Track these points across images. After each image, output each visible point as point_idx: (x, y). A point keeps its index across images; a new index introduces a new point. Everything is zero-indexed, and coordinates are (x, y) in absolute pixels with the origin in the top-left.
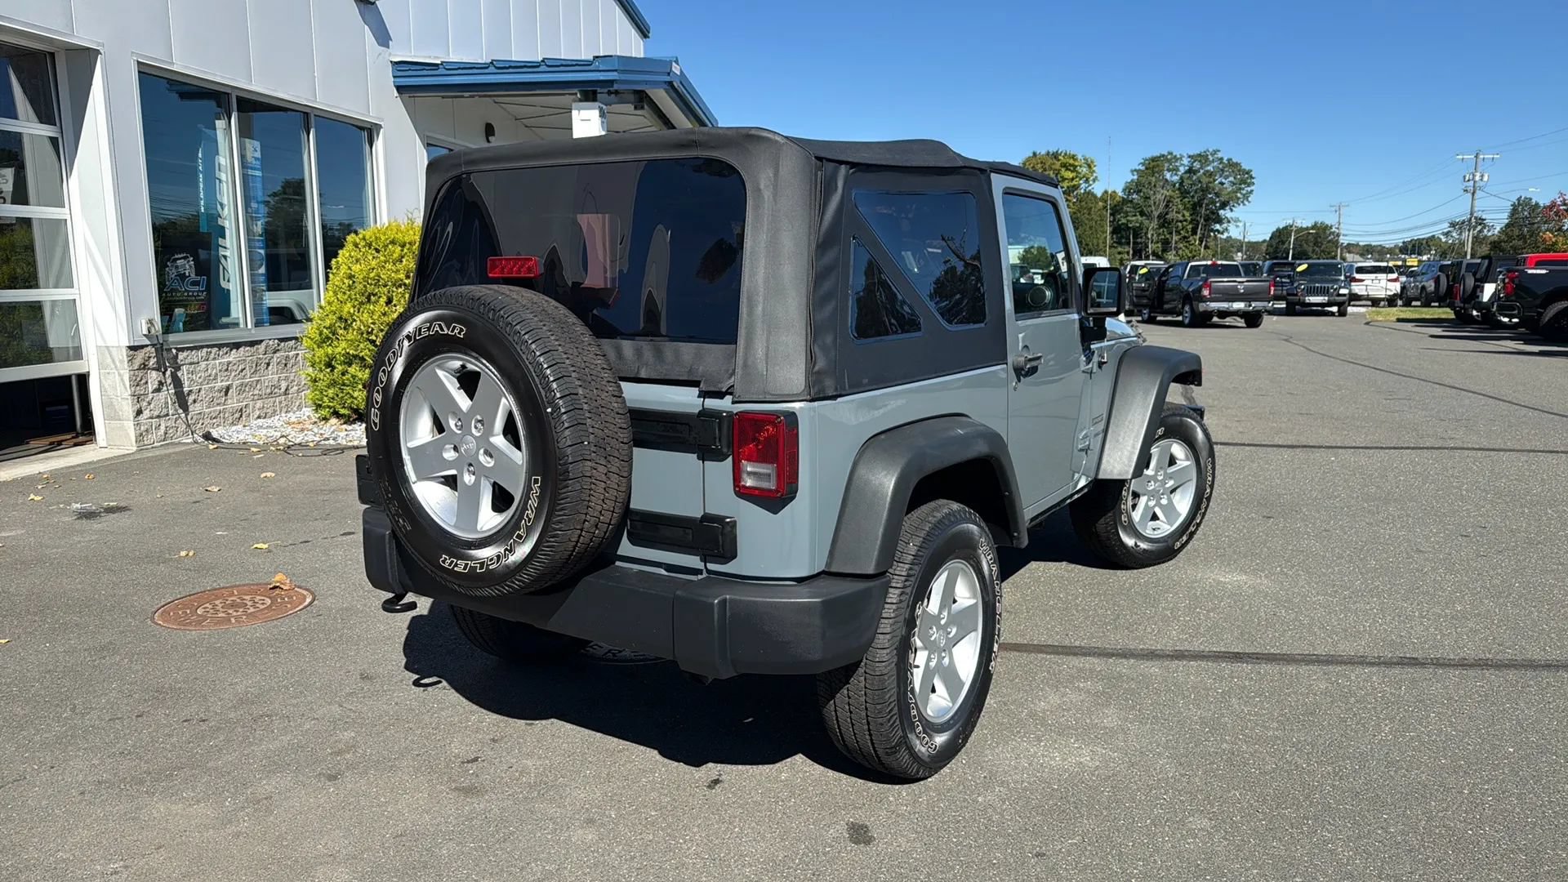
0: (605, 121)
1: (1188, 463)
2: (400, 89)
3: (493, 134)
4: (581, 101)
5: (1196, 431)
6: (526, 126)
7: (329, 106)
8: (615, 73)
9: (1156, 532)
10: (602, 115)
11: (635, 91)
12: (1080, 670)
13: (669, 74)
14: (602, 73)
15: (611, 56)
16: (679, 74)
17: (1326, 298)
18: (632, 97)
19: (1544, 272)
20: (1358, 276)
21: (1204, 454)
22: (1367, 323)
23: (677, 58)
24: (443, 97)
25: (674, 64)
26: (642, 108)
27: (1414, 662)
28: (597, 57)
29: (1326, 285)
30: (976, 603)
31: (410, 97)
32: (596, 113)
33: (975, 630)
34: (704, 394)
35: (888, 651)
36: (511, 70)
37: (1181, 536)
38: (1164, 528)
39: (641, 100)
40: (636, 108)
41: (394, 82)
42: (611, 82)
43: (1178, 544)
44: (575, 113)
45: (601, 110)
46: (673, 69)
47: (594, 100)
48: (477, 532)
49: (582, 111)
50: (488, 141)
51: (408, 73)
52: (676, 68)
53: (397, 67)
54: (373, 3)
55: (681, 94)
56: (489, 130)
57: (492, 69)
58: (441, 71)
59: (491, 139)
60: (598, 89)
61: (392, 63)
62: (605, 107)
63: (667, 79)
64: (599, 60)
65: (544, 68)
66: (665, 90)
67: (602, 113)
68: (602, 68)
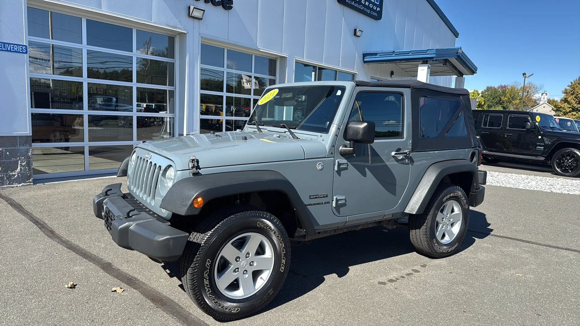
3: (393, 74)
4: (422, 64)
6: (405, 71)
7: (343, 69)
8: (434, 55)
11: (443, 59)
13: (457, 53)
14: (430, 55)
15: (433, 49)
16: (461, 52)
18: (443, 61)
23: (461, 47)
26: (446, 64)
28: (429, 50)
31: (368, 65)
32: (427, 67)
36: (400, 55)
39: (446, 62)
40: (443, 65)
42: (434, 58)
44: (419, 67)
47: (427, 63)
49: (421, 67)
50: (391, 77)
51: (368, 57)
52: (460, 51)
53: (365, 55)
54: (359, 37)
55: (462, 59)
56: (392, 73)
57: (394, 55)
58: (378, 56)
59: (392, 76)
60: (429, 60)
61: (363, 54)
62: (430, 65)
63: (457, 55)
64: (429, 51)
65: (410, 54)
66: (456, 59)
67: (429, 68)
68: (430, 53)
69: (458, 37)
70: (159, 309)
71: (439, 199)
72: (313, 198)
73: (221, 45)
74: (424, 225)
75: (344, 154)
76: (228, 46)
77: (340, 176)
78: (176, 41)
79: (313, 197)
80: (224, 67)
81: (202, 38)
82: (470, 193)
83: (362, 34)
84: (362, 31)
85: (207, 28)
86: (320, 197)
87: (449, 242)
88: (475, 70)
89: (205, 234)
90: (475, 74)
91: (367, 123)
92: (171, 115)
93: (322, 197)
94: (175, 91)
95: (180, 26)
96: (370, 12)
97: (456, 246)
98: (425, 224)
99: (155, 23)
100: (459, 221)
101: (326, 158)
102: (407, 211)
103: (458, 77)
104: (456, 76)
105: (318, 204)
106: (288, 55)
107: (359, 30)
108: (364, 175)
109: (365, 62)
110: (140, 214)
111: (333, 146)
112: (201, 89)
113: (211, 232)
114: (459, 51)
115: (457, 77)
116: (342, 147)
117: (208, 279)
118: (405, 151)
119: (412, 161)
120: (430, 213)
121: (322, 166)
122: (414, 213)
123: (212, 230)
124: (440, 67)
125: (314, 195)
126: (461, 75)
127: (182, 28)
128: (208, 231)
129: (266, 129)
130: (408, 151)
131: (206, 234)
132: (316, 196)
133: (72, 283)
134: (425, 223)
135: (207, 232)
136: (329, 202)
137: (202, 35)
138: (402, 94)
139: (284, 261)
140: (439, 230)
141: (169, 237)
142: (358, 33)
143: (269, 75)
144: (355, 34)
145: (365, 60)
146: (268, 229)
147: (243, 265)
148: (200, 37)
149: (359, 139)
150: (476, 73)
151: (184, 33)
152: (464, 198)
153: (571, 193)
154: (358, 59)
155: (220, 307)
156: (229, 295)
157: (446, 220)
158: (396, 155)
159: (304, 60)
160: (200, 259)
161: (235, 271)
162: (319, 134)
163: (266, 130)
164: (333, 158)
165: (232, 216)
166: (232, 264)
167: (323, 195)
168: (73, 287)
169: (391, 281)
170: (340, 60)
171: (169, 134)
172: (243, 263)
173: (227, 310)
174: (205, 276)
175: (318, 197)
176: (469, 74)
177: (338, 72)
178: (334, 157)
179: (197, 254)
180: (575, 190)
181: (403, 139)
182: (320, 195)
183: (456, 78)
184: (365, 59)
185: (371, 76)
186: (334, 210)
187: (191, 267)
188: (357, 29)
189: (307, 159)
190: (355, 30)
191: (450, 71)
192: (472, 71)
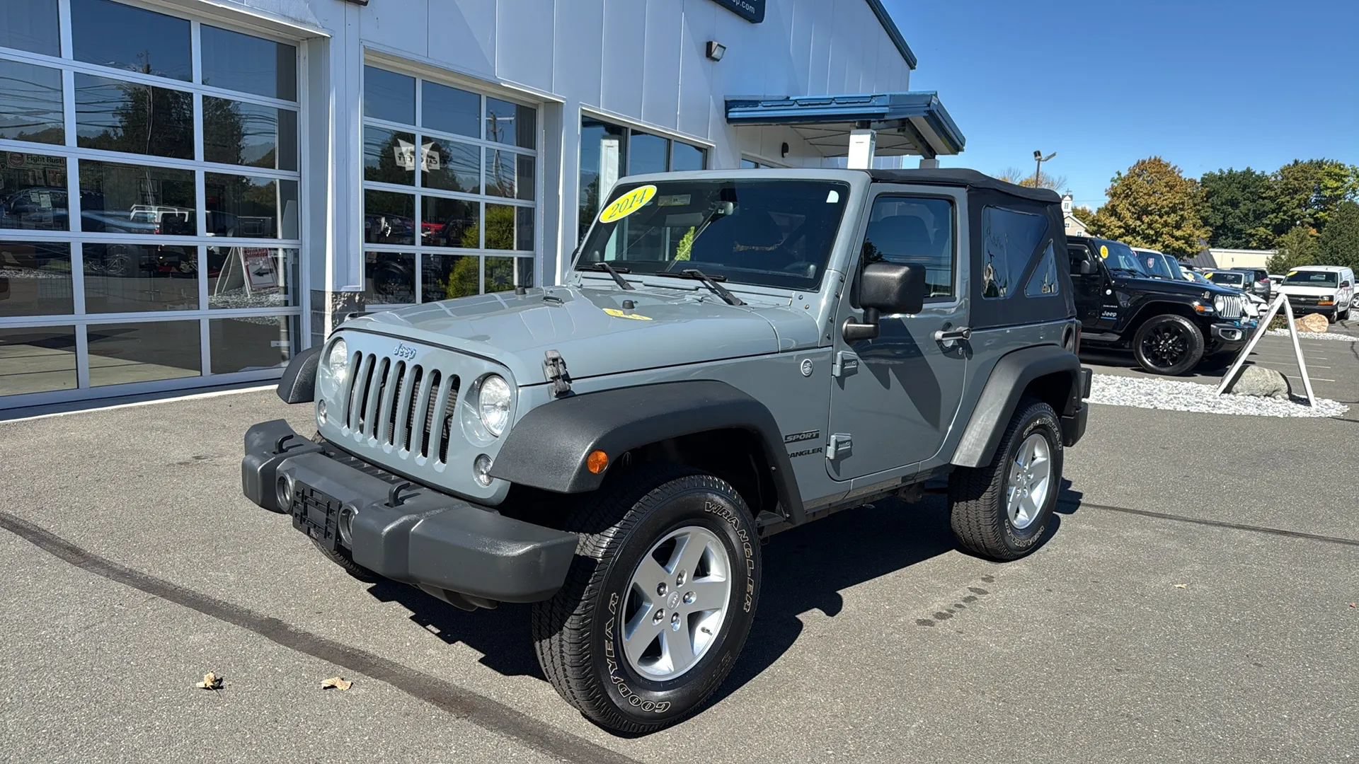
0: (874, 142)
3: (787, 151)
4: (858, 128)
6: (813, 143)
7: (685, 132)
8: (887, 108)
11: (899, 118)
13: (929, 105)
14: (876, 108)
15: (885, 95)
16: (936, 104)
18: (897, 123)
23: (936, 93)
24: (757, 126)
25: (934, 97)
26: (904, 130)
28: (875, 96)
32: (869, 136)
36: (809, 107)
39: (903, 125)
40: (899, 131)
41: (724, 115)
42: (883, 115)
44: (852, 137)
45: (872, 134)
47: (868, 127)
49: (857, 135)
50: (783, 156)
51: (737, 109)
52: (935, 100)
53: (729, 105)
54: (718, 60)
55: (937, 119)
56: (785, 148)
57: (796, 106)
58: (760, 108)
59: (785, 154)
60: (872, 120)
61: (726, 102)
62: (875, 132)
63: (928, 109)
64: (876, 98)
65: (834, 105)
66: (924, 117)
67: (873, 138)
68: (877, 104)
69: (915, 68)
70: (465, 721)
71: (1016, 431)
72: (792, 441)
73: (406, 69)
74: (988, 490)
75: (852, 339)
76: (424, 72)
77: (843, 389)
78: (299, 57)
79: (791, 439)
80: (415, 125)
81: (367, 50)
82: (1063, 417)
83: (723, 54)
84: (725, 48)
85: (378, 27)
86: (805, 439)
87: (1028, 525)
88: (962, 144)
89: (601, 533)
90: (960, 153)
91: (907, 266)
92: (289, 244)
93: (808, 439)
94: (299, 183)
95: (312, 19)
96: (741, 3)
97: (1040, 532)
98: (990, 488)
99: (252, 8)
100: (1045, 479)
101: (818, 348)
102: (958, 460)
103: (925, 158)
104: (921, 157)
105: (801, 454)
106: (564, 99)
107: (718, 45)
108: (886, 384)
109: (730, 121)
110: (419, 494)
111: (831, 321)
112: (365, 179)
113: (615, 529)
114: (933, 101)
115: (923, 158)
116: (848, 323)
117: (612, 638)
118: (958, 330)
119: (969, 351)
120: (1000, 464)
121: (811, 367)
122: (974, 466)
123: (618, 525)
124: (894, 136)
125: (793, 435)
126: (931, 155)
127: (318, 23)
128: (608, 528)
129: (641, 282)
130: (966, 329)
131: (605, 534)
132: (798, 436)
133: (212, 675)
134: (989, 485)
135: (607, 530)
136: (821, 449)
137: (368, 44)
138: (952, 202)
139: (750, 588)
140: (1011, 500)
141: (538, 545)
142: (716, 54)
143: (517, 145)
144: (709, 54)
145: (729, 117)
146: (725, 516)
147: (672, 603)
148: (362, 47)
149: (891, 303)
150: (963, 150)
151: (324, 37)
152: (1056, 429)
153: (1193, 409)
154: (715, 113)
155: (633, 703)
156: (648, 674)
157: (1024, 476)
158: (944, 339)
159: (600, 111)
160: (597, 594)
161: (656, 618)
162: (794, 293)
163: (641, 284)
164: (831, 348)
165: (656, 490)
166: (650, 601)
167: (811, 434)
168: (217, 685)
169: (940, 616)
170: (678, 113)
171: (282, 291)
172: (671, 597)
173: (647, 709)
174: (608, 632)
175: (801, 438)
176: (948, 151)
177: (673, 142)
178: (832, 346)
179: (590, 582)
180: (1199, 404)
181: (955, 301)
182: (806, 433)
183: (921, 161)
184: (730, 114)
185: (743, 154)
186: (829, 465)
187: (575, 613)
188: (714, 43)
189: (782, 352)
190: (709, 45)
191: (911, 146)
192: (956, 147)
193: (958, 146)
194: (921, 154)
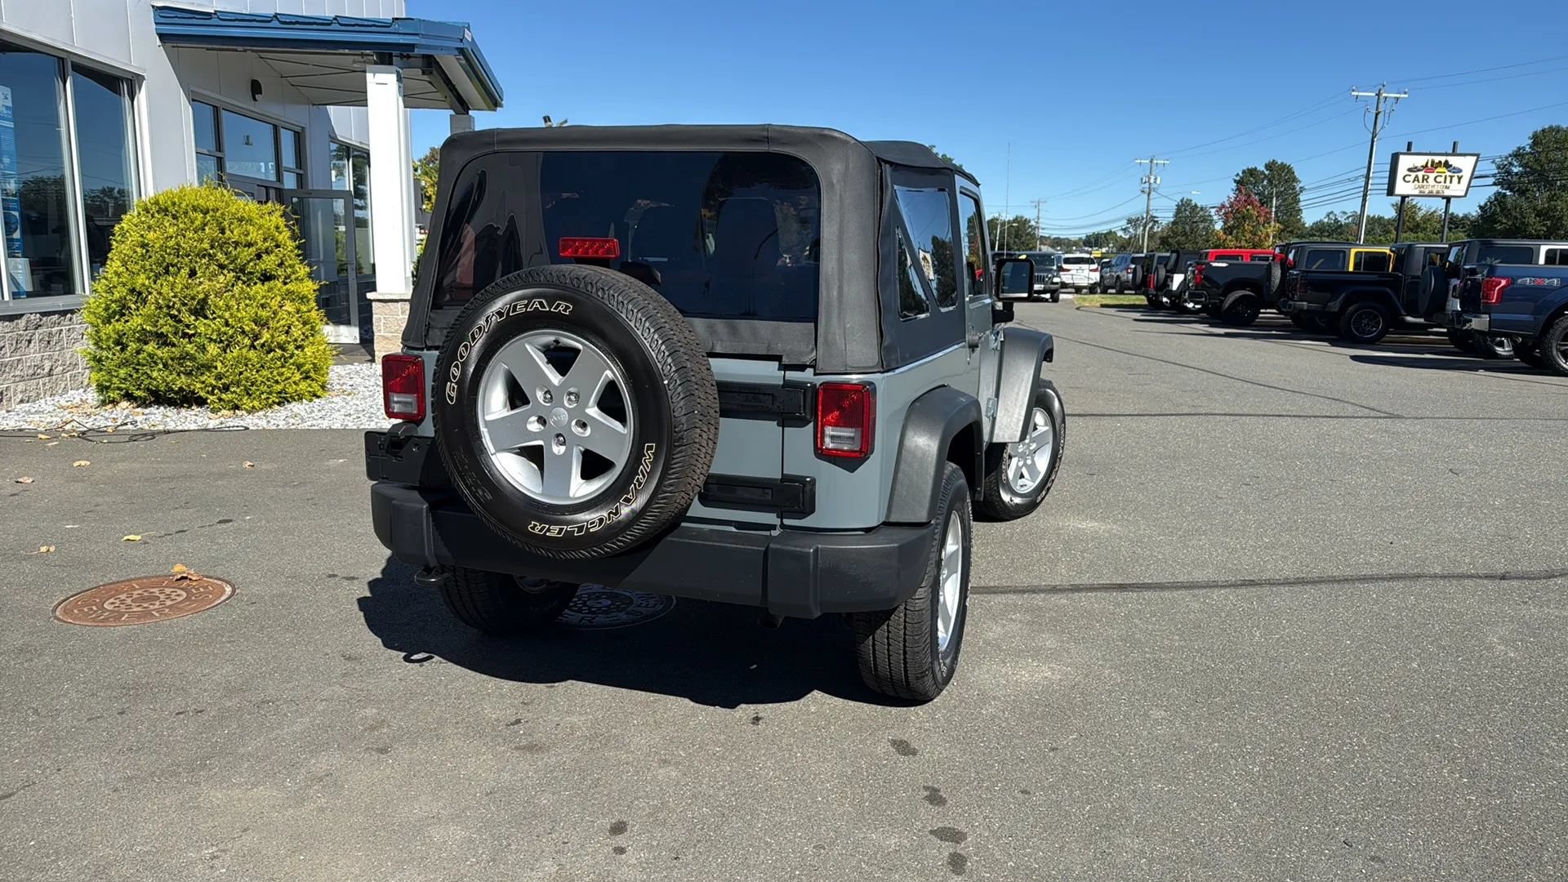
0: (401, 85)
1: (1047, 428)
2: (162, 37)
3: (261, 93)
4: (376, 63)
5: (1054, 401)
6: (291, 86)
7: (88, 51)
8: (416, 38)
9: (1023, 489)
10: (399, 79)
11: (423, 55)
12: (1006, 605)
13: (461, 40)
14: (401, 36)
15: (413, 19)
16: (470, 40)
17: (1042, 286)
18: (420, 62)
19: (1224, 265)
20: (1065, 266)
21: (1058, 421)
22: (1078, 309)
23: (469, 26)
24: (208, 49)
25: (466, 30)
26: (428, 73)
27: (1252, 583)
28: (397, 19)
29: (1042, 274)
30: (958, 550)
31: (173, 47)
32: (394, 77)
33: (956, 572)
34: (785, 368)
35: (926, 589)
36: (297, 26)
37: (1042, 492)
38: (1029, 485)
39: (430, 65)
40: (423, 73)
41: (156, 29)
42: (413, 46)
43: (1039, 498)
44: (369, 76)
45: (398, 74)
46: (466, 36)
47: (391, 63)
48: (569, 498)
49: (377, 75)
50: (255, 100)
51: (173, 21)
52: (468, 34)
53: (162, 13)
55: (471, 61)
56: (256, 88)
57: (277, 24)
58: (215, 21)
59: (255, 96)
60: (396, 53)
61: (156, 8)
62: (402, 71)
63: (460, 45)
64: (403, 22)
65: (336, 26)
66: (456, 58)
68: (404, 30)
88: (499, 97)
90: (498, 109)
103: (457, 113)
115: (453, 113)
124: (419, 80)
126: (464, 110)
145: (161, 32)
150: (501, 106)
170: (73, 15)
176: (486, 108)
177: (68, 64)
183: (451, 115)
184: (162, 27)
191: (438, 96)
192: (493, 101)
193: (496, 100)
194: (451, 109)
